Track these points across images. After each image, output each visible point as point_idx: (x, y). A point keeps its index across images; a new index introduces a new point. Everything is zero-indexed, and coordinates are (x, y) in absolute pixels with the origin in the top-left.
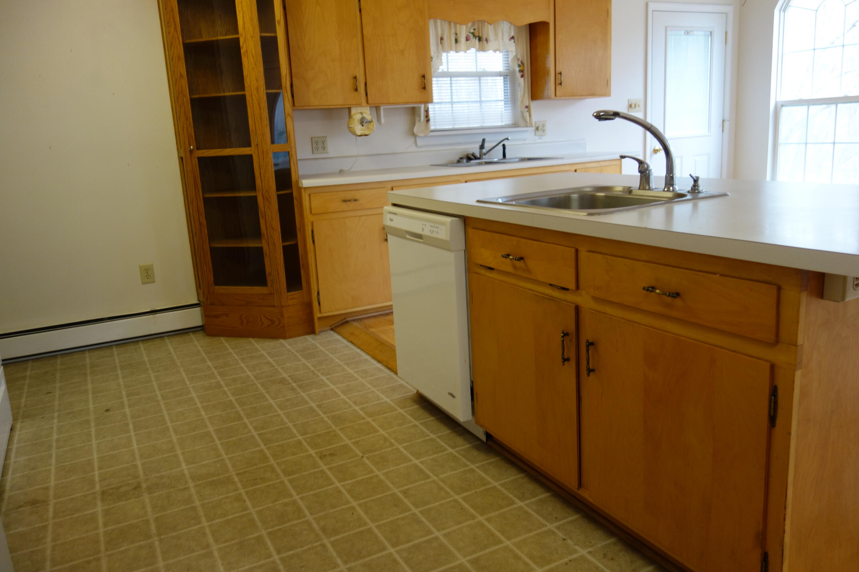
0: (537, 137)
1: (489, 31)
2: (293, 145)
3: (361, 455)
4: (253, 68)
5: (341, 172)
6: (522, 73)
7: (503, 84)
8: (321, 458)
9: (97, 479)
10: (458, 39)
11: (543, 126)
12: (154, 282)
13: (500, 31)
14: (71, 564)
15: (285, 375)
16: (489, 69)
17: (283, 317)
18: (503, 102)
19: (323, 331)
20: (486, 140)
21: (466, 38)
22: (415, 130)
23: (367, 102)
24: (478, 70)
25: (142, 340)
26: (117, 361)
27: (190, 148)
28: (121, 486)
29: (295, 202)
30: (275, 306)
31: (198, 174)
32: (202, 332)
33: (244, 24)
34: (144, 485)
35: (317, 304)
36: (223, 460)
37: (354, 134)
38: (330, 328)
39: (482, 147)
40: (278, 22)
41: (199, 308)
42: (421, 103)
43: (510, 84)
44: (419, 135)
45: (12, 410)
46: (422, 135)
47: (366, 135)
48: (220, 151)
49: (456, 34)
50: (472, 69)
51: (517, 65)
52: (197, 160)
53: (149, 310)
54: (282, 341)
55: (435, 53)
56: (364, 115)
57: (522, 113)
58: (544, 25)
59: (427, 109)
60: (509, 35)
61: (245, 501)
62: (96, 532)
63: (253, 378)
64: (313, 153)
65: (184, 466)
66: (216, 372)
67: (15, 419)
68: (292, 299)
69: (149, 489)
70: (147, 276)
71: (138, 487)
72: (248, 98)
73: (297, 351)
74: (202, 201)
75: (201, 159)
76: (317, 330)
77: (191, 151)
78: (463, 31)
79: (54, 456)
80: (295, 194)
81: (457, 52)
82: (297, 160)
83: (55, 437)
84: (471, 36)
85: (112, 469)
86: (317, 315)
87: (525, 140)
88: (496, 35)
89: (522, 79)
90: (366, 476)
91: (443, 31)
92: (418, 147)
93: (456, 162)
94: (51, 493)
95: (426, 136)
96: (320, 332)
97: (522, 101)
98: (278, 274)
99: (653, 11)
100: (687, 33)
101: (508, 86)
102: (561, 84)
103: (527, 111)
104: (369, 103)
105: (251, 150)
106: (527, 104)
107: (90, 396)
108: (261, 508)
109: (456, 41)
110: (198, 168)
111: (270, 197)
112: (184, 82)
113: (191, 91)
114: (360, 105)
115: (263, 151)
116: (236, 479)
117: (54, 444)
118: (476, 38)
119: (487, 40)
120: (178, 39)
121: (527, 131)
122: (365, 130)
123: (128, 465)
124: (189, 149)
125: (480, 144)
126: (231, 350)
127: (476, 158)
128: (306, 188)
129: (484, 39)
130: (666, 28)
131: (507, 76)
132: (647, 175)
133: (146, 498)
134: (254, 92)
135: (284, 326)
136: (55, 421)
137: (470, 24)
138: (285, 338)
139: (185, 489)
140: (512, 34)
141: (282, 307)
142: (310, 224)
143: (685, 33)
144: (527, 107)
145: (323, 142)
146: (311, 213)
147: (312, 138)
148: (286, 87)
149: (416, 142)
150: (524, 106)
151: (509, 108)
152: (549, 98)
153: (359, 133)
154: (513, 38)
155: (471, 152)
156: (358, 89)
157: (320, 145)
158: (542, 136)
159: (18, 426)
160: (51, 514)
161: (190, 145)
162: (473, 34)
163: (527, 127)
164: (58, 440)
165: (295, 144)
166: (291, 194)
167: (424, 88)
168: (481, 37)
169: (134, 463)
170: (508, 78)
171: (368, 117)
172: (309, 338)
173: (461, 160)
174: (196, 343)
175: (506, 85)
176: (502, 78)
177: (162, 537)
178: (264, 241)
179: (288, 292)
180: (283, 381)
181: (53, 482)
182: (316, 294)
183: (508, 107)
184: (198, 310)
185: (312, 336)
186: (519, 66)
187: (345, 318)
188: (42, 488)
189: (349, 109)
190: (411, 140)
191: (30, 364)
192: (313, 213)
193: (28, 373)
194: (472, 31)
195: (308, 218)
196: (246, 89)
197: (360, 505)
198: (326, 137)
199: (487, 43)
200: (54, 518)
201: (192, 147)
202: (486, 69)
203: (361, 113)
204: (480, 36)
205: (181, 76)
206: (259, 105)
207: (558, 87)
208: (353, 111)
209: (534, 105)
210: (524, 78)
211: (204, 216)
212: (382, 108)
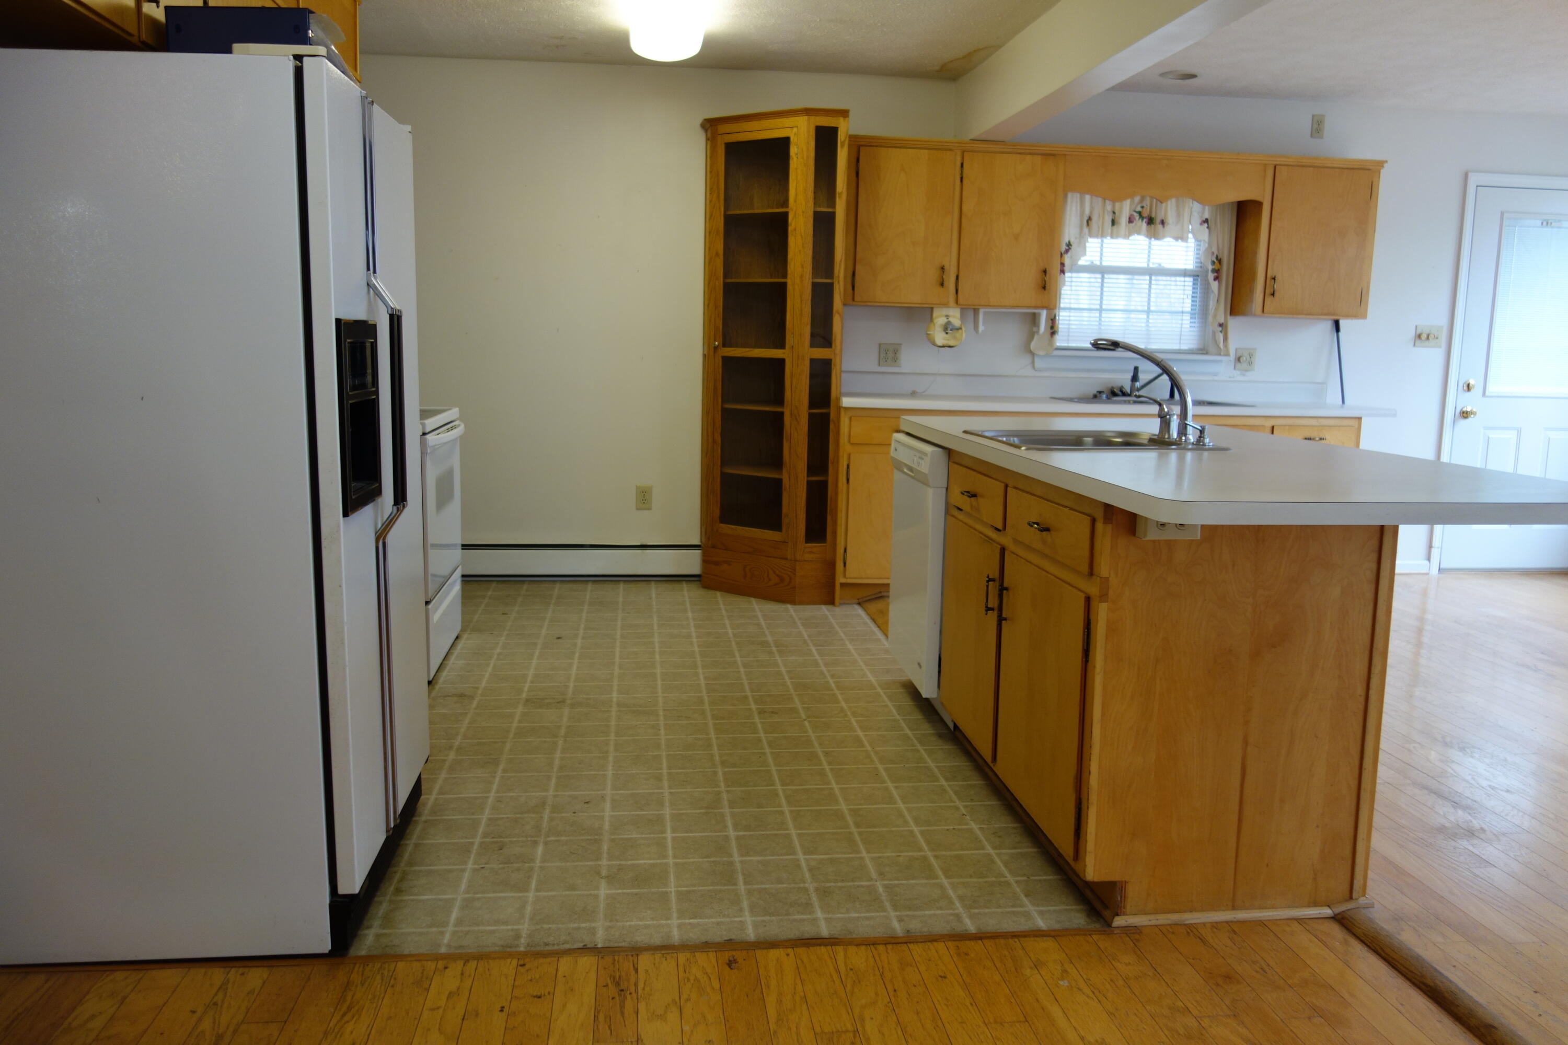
0: (1237, 373)
1: (1169, 210)
2: (838, 351)
3: (804, 716)
4: (800, 251)
5: (913, 394)
6: (1216, 274)
7: (1191, 288)
8: (760, 713)
9: (526, 689)
10: (1116, 221)
11: (1251, 355)
12: (650, 509)
13: (1187, 210)
14: (480, 741)
15: (770, 639)
16: (1168, 265)
17: (795, 574)
18: (1189, 315)
19: (844, 604)
20: (1140, 369)
21: (1130, 218)
22: (1033, 345)
23: (957, 302)
24: (1151, 266)
25: (625, 581)
26: (588, 597)
27: (715, 344)
28: (546, 699)
29: (832, 426)
30: (786, 559)
31: (719, 377)
32: (699, 583)
33: (796, 195)
34: (568, 702)
35: (842, 565)
36: (657, 697)
37: (934, 344)
38: (857, 601)
39: (1135, 378)
40: (840, 194)
41: (699, 551)
42: (1043, 307)
43: (1200, 289)
44: (1036, 352)
45: (462, 622)
46: (1042, 353)
47: (950, 347)
48: (751, 351)
49: (1114, 213)
50: (1141, 263)
51: (1210, 261)
52: (720, 359)
53: (639, 544)
54: (789, 606)
55: (1076, 238)
56: (951, 319)
57: (1214, 333)
58: (1256, 205)
59: (1053, 317)
60: (1201, 217)
61: (660, 730)
62: (509, 725)
63: (731, 635)
64: (879, 365)
65: (615, 695)
66: (692, 624)
67: (464, 630)
68: (811, 552)
69: (572, 706)
70: (643, 500)
71: (563, 702)
72: (790, 288)
73: (800, 619)
74: (720, 413)
75: (727, 360)
76: (837, 601)
77: (716, 348)
78: (1126, 208)
79: (491, 666)
80: (832, 416)
81: (1112, 237)
82: (841, 371)
83: (498, 650)
84: (1137, 216)
85: (543, 684)
86: (840, 579)
87: (1215, 374)
88: (1179, 216)
89: (1216, 283)
90: (797, 735)
91: (1092, 208)
92: (1036, 371)
93: (1092, 396)
94: (480, 692)
95: (1048, 355)
96: (841, 604)
97: (1215, 316)
98: (796, 516)
99: (1477, 186)
100: (1547, 223)
101: (1198, 291)
102: (1273, 294)
103: (1221, 332)
104: (959, 303)
105: (784, 353)
106: (1222, 321)
107: (546, 623)
108: (673, 737)
109: (1113, 222)
110: (721, 370)
111: (799, 416)
112: (719, 262)
113: (726, 276)
114: (945, 305)
115: (798, 356)
116: (661, 713)
117: (495, 657)
118: (1142, 220)
119: (1163, 223)
120: (720, 208)
121: (1221, 361)
122: (948, 340)
123: (560, 684)
124: (713, 345)
125: (1132, 374)
126: (722, 606)
127: (1124, 394)
128: (847, 409)
129: (1158, 220)
130: (1502, 214)
131: (1198, 276)
132: (1168, 421)
133: (566, 711)
134: (798, 281)
135: (795, 587)
136: (503, 638)
137: (1137, 199)
138: (793, 602)
139: (608, 711)
140: (1207, 216)
141: (796, 561)
142: (845, 457)
143: (1542, 223)
144: (1221, 325)
145: (896, 352)
146: (849, 441)
147: (880, 345)
148: (839, 277)
149: (1033, 362)
150: (1216, 324)
151: (1196, 325)
152: (1255, 315)
153: (939, 342)
154: (1206, 221)
155: (1120, 385)
156: (945, 283)
157: (890, 355)
158: (1246, 371)
159: (465, 636)
160: (474, 706)
161: (715, 340)
162: (1140, 213)
163: (1220, 355)
164: (499, 654)
165: (841, 349)
166: (828, 415)
167: (1044, 288)
168: (1153, 218)
169: (567, 684)
170: (1199, 280)
171: (956, 322)
172: (824, 609)
173: (1098, 395)
174: (686, 593)
175: (1195, 291)
176: (1191, 279)
177: (568, 739)
178: (784, 471)
179: (807, 542)
180: (765, 644)
181: (484, 684)
182: (842, 551)
183: (1195, 322)
184: (697, 553)
185: (830, 607)
186: (1213, 263)
187: (881, 592)
188: (472, 687)
189: (932, 309)
190: (1027, 360)
191: (494, 585)
192: (851, 442)
193: (490, 593)
194: (1139, 209)
195: (845, 447)
196: (789, 276)
197: (772, 753)
198: (901, 344)
199: (1164, 227)
200: (475, 709)
201: (717, 343)
202: (1162, 265)
203: (947, 317)
204: (1153, 216)
205: (717, 254)
206: (801, 297)
207: (1269, 299)
208: (936, 313)
209: (1234, 323)
210: (1219, 282)
211: (720, 431)
212: (981, 312)
